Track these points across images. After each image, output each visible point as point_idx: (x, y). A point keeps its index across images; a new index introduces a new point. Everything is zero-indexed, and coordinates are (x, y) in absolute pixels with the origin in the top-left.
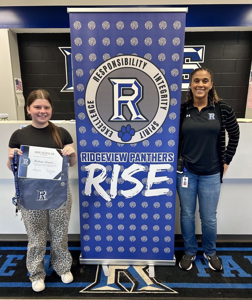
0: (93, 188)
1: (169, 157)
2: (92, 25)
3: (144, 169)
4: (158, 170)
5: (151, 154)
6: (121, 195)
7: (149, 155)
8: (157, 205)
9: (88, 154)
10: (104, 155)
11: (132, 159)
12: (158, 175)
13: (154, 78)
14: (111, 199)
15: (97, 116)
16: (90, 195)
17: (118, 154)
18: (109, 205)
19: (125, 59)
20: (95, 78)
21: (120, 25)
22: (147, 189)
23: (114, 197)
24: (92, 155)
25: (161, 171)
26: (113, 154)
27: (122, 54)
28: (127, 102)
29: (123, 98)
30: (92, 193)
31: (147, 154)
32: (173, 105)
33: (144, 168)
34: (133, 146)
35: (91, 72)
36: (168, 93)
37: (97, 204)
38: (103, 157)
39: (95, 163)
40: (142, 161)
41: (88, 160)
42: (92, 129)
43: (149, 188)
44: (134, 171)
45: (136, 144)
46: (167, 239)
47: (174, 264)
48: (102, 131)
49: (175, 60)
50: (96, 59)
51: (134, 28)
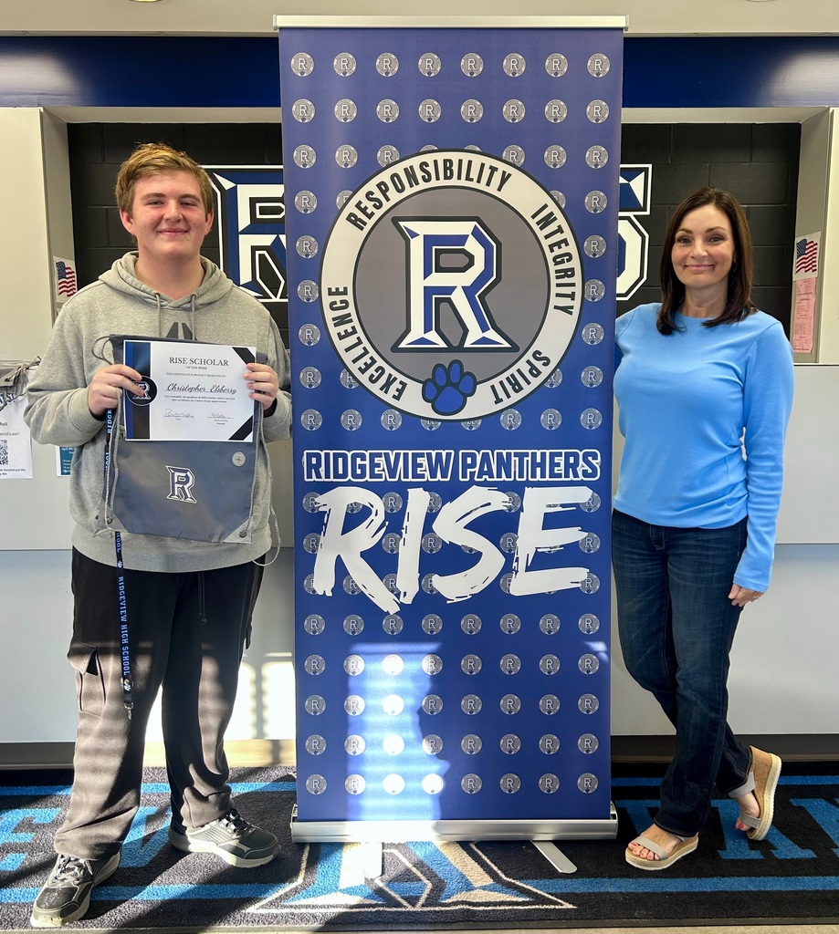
0: (341, 570)
1: (584, 465)
2: (344, 64)
3: (508, 504)
4: (550, 506)
5: (527, 455)
6: (432, 591)
7: (521, 456)
8: (549, 624)
9: (327, 456)
10: (376, 459)
11: (469, 470)
12: (551, 521)
14: (401, 605)
15: (356, 336)
16: (329, 594)
17: (422, 455)
18: (393, 626)
19: (445, 161)
20: (353, 219)
21: (429, 64)
22: (517, 572)
23: (408, 600)
24: (340, 460)
25: (560, 509)
26: (406, 456)
27: (435, 148)
28: (451, 290)
29: (438, 279)
30: (337, 588)
31: (516, 455)
32: (593, 299)
33: (507, 499)
34: (471, 427)
35: (339, 200)
36: (575, 263)
37: (353, 624)
38: (373, 465)
39: (350, 484)
40: (499, 476)
41: (327, 476)
42: (342, 374)
43: (522, 565)
44: (476, 509)
45: (479, 422)
46: (588, 743)
47: (613, 834)
48: (371, 380)
49: (596, 165)
50: (355, 161)
51: (472, 74)
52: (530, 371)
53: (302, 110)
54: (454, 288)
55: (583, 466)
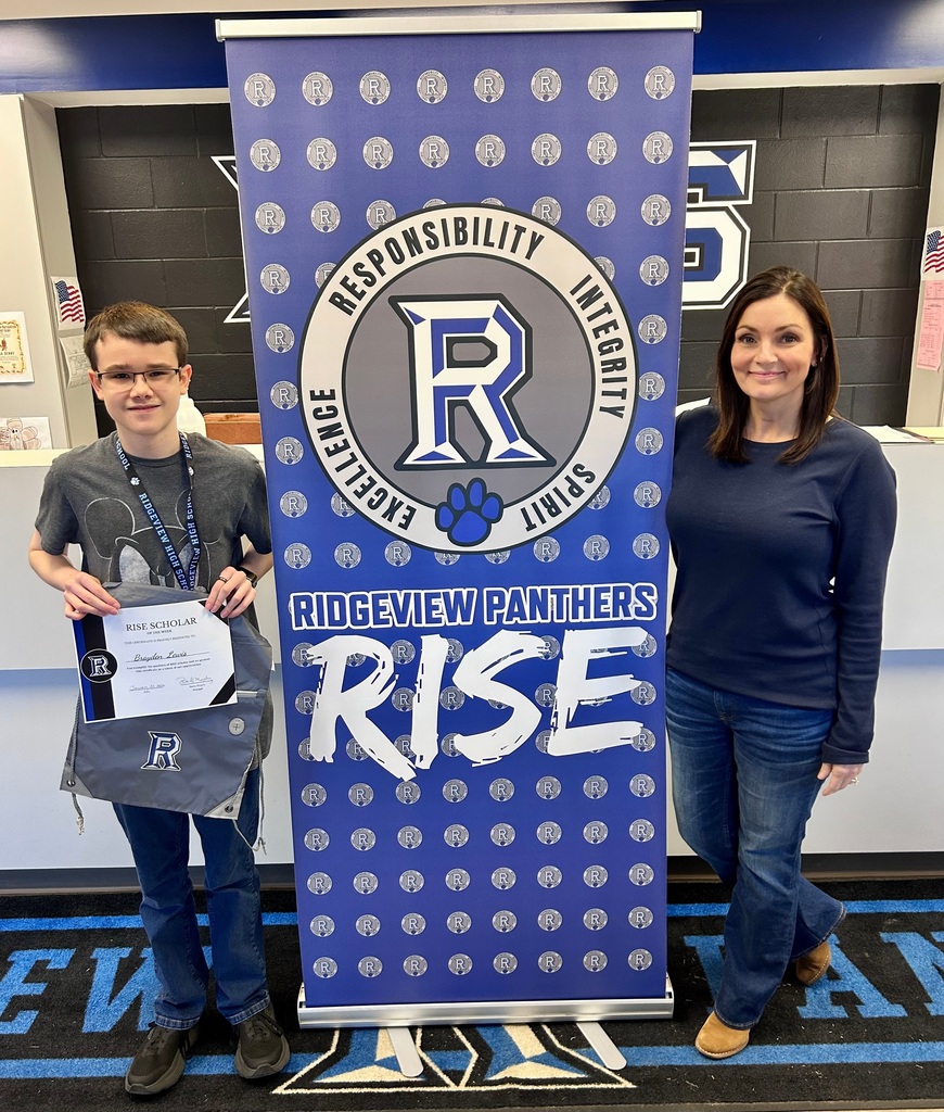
0: (342, 731)
1: (638, 601)
2: (317, 88)
3: (544, 650)
4: (596, 652)
5: (567, 591)
6: (454, 753)
7: (560, 594)
8: (595, 787)
9: (319, 599)
10: (381, 601)
11: (496, 612)
12: (596, 669)
13: (573, 292)
14: (417, 770)
15: (348, 451)
16: (330, 760)
17: (437, 596)
18: (409, 795)
19: (456, 220)
20: (337, 300)
21: (431, 86)
22: (556, 729)
23: (425, 765)
24: (336, 604)
25: (608, 654)
26: (417, 597)
27: (444, 203)
28: (468, 389)
29: (452, 377)
30: (340, 753)
31: (553, 592)
33: (543, 644)
34: (497, 560)
35: (319, 276)
37: (360, 794)
38: (377, 609)
39: (349, 632)
40: (533, 617)
41: (321, 623)
42: (333, 499)
43: (562, 721)
44: (505, 658)
45: (508, 554)
46: (640, 917)
47: (669, 1013)
48: (372, 505)
49: (655, 222)
50: (338, 222)
51: (489, 98)
52: (570, 490)
53: (263, 154)
54: (473, 387)
55: (635, 603)
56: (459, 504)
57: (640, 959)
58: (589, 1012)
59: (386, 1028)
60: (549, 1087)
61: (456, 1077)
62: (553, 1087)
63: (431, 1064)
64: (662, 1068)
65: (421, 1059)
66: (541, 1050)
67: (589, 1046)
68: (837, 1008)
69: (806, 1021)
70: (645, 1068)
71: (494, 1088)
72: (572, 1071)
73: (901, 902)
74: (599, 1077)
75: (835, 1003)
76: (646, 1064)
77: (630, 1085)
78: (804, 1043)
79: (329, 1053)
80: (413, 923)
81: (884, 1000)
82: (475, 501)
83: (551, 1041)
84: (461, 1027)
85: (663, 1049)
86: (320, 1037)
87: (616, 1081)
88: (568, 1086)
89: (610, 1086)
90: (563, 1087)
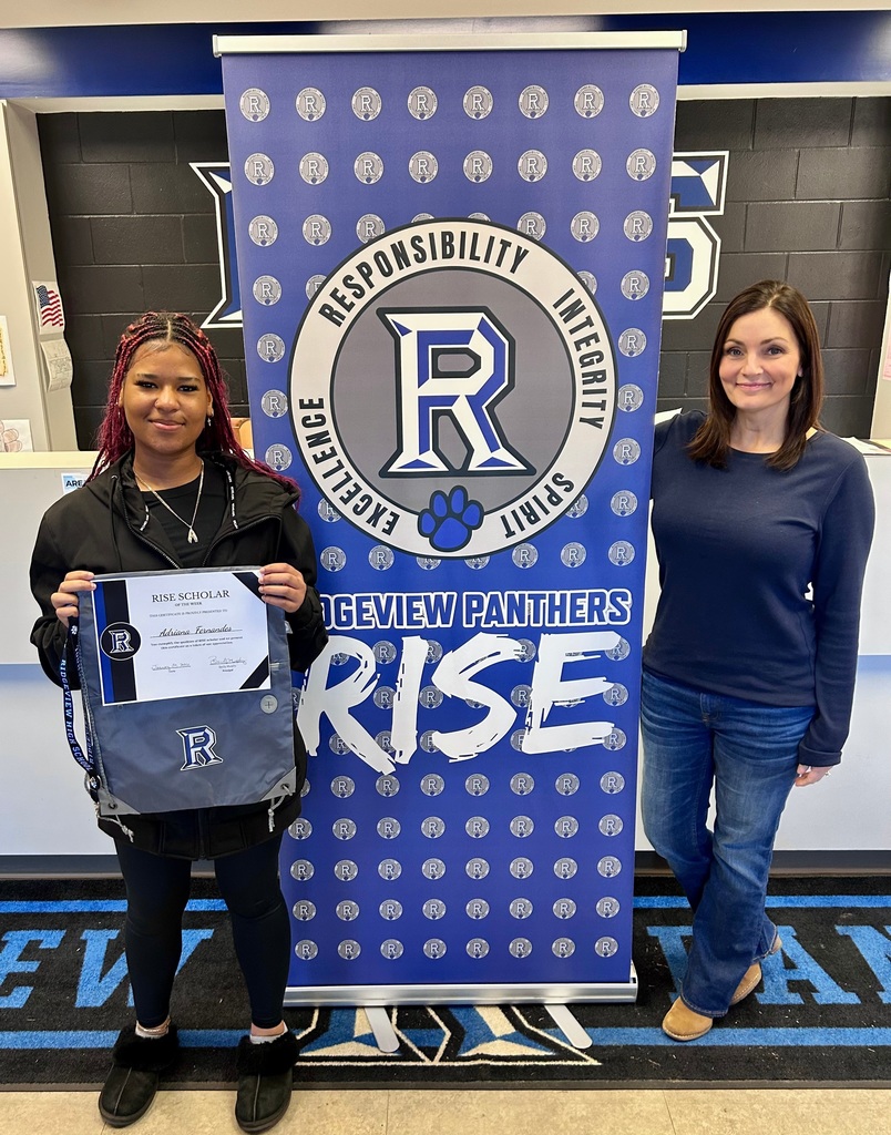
0: (326, 727)
1: (612, 606)
2: (310, 103)
3: (520, 653)
4: (570, 655)
5: (543, 597)
6: (431, 750)
7: (536, 599)
8: (567, 784)
10: (364, 603)
11: (474, 615)
12: (571, 672)
13: (556, 306)
14: (396, 765)
15: (335, 459)
16: (314, 753)
17: (419, 599)
18: (389, 788)
19: (444, 234)
20: (327, 312)
21: (422, 102)
22: (530, 728)
23: (405, 760)
25: (583, 658)
26: (399, 599)
27: (432, 217)
28: (452, 400)
29: (436, 387)
30: (323, 746)
31: (530, 597)
32: (628, 408)
33: (520, 647)
34: (477, 566)
35: (310, 288)
36: (607, 365)
37: (343, 786)
38: (361, 611)
39: (333, 632)
40: (510, 620)
42: (320, 504)
43: (536, 721)
44: (482, 660)
45: (487, 559)
46: (608, 907)
47: (632, 998)
48: (357, 511)
49: (637, 237)
50: (328, 236)
51: (478, 115)
52: (549, 498)
53: (258, 168)
54: (456, 397)
55: (610, 608)
56: (441, 512)
57: (606, 946)
58: (557, 995)
59: (363, 1007)
60: (519, 1063)
61: (431, 1054)
62: (523, 1064)
63: (407, 1041)
64: (626, 1047)
65: (398, 1036)
66: (510, 1029)
67: (557, 1026)
68: (793, 995)
69: (764, 1006)
70: (610, 1047)
71: (467, 1064)
72: (540, 1049)
73: (856, 897)
74: (566, 1054)
75: (791, 990)
76: (611, 1043)
77: (595, 1063)
78: (761, 1027)
79: (310, 1030)
80: (391, 909)
81: (839, 988)
82: (457, 509)
83: (520, 1021)
84: (434, 1007)
85: (628, 1030)
86: (300, 1015)
87: (582, 1059)
88: (536, 1063)
89: (576, 1063)
90: (532, 1063)
